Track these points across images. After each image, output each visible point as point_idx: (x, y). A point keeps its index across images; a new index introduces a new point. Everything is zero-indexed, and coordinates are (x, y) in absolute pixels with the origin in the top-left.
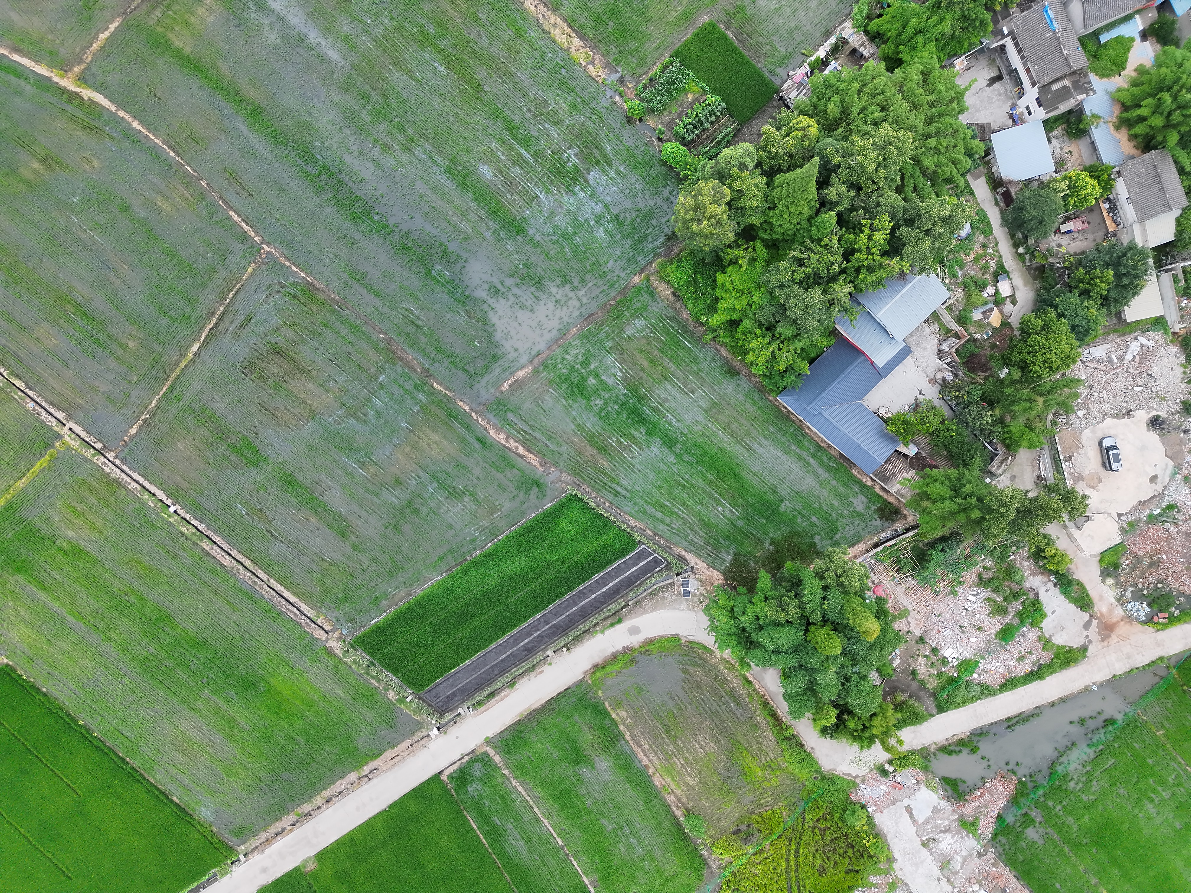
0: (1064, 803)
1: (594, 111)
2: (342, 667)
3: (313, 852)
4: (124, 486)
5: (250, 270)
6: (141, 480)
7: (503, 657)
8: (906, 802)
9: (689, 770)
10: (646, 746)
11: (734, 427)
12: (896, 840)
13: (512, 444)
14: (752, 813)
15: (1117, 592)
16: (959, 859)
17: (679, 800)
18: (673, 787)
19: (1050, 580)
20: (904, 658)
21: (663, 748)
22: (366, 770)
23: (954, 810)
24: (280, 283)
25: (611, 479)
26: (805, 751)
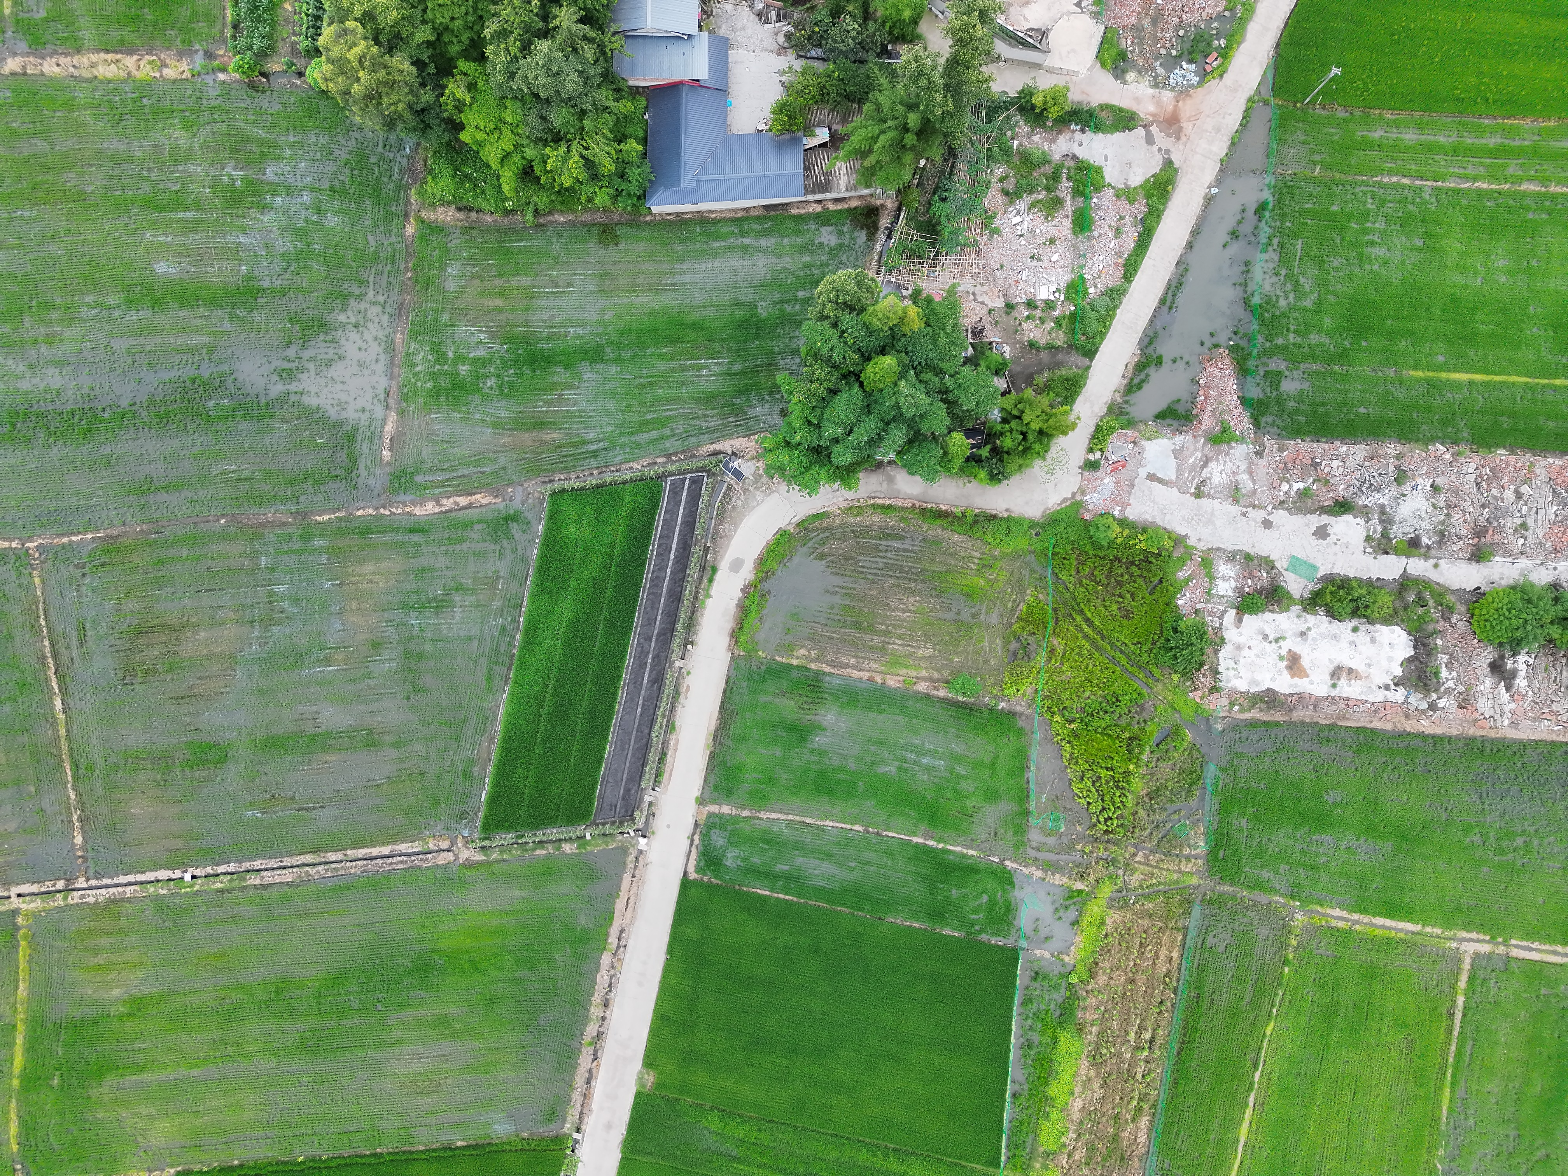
0: (1292, 328)
1: (212, 110)
2: (497, 868)
3: (638, 1064)
4: (123, 900)
5: (37, 581)
6: (131, 878)
7: (639, 710)
8: (1143, 473)
9: (913, 643)
10: (853, 661)
11: (640, 281)
12: (1168, 517)
13: (448, 503)
14: (1011, 625)
15: (1147, 79)
16: (1244, 478)
17: (931, 680)
18: (914, 674)
19: (1073, 131)
20: (1010, 341)
21: (871, 647)
22: (613, 940)
23: (1194, 436)
24: (77, 566)
25: (576, 445)
26: (1002, 519)
